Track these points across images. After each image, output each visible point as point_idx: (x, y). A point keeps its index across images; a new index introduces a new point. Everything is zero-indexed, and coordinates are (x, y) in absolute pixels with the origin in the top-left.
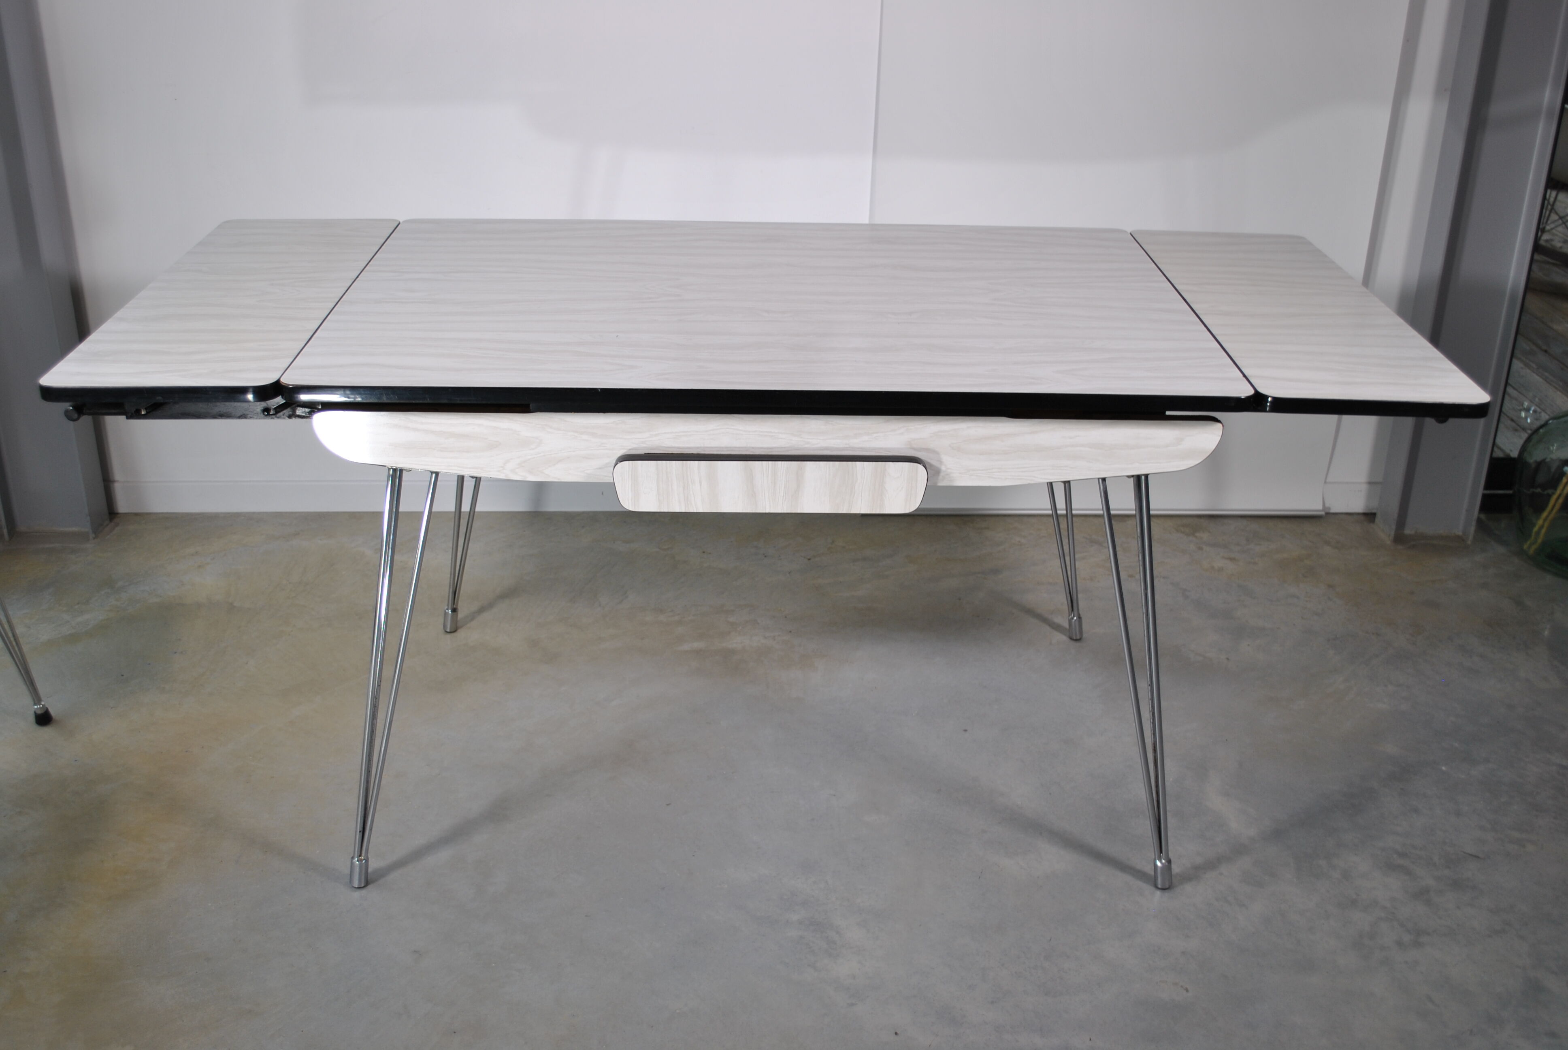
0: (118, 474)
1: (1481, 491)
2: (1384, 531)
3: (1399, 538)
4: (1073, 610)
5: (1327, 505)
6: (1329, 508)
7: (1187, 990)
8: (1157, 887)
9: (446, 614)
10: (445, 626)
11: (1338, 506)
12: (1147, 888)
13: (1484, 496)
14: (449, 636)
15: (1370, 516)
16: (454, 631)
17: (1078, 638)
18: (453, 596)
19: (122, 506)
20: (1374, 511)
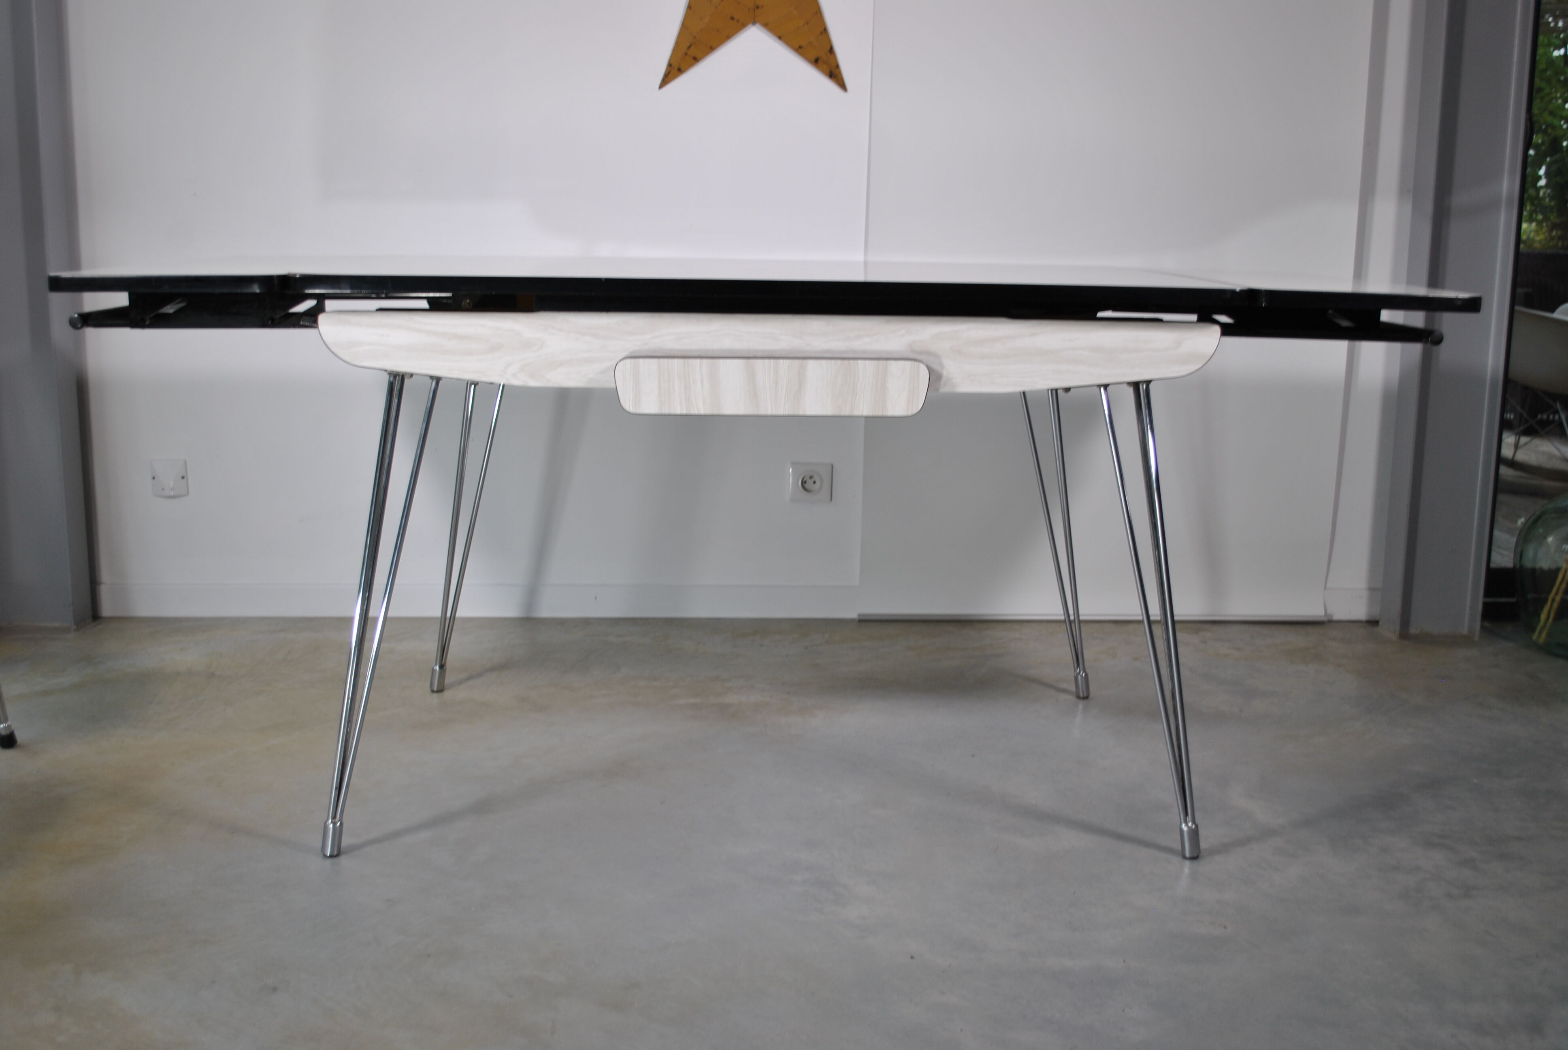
0: (105, 576)
1: (1481, 599)
2: (1389, 631)
3: (1404, 634)
4: (1078, 665)
5: (1329, 612)
6: (1331, 616)
7: (1225, 927)
8: (1184, 857)
9: (433, 671)
10: (432, 685)
11: (1340, 614)
12: (1176, 860)
13: (1485, 605)
14: (435, 695)
15: (1373, 623)
16: (440, 690)
17: (1085, 695)
18: (442, 652)
19: (107, 609)
20: (1377, 618)
